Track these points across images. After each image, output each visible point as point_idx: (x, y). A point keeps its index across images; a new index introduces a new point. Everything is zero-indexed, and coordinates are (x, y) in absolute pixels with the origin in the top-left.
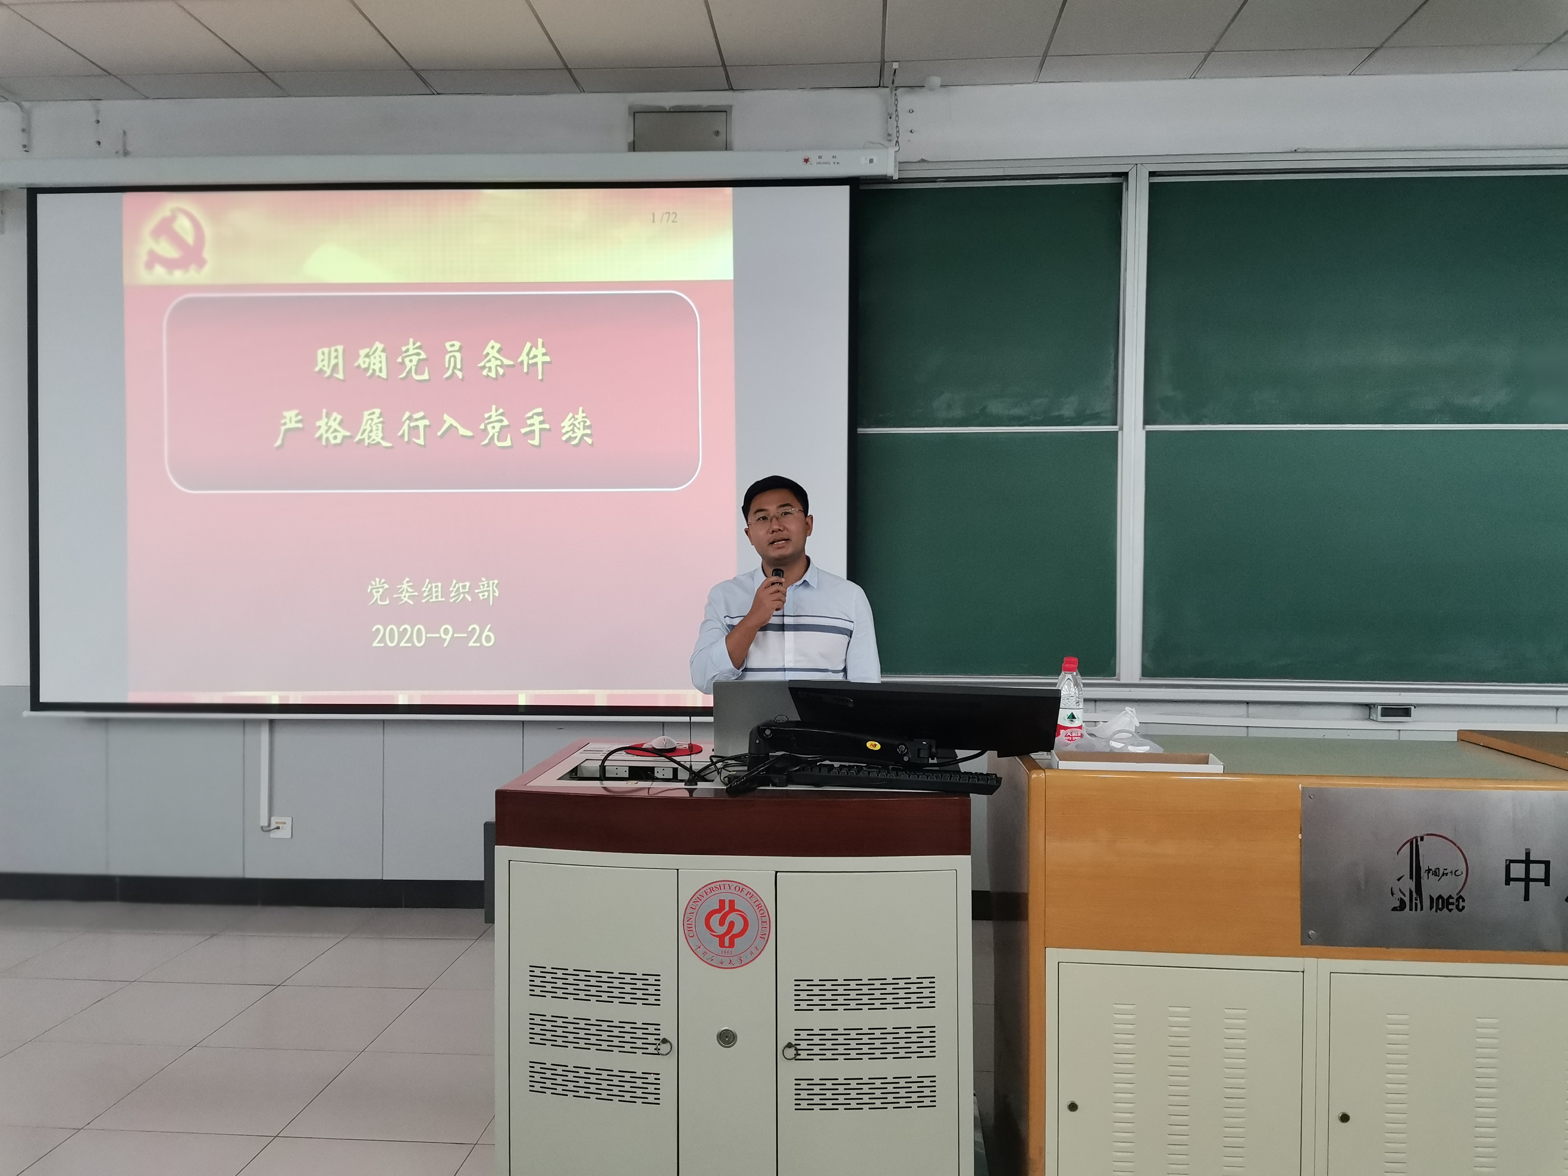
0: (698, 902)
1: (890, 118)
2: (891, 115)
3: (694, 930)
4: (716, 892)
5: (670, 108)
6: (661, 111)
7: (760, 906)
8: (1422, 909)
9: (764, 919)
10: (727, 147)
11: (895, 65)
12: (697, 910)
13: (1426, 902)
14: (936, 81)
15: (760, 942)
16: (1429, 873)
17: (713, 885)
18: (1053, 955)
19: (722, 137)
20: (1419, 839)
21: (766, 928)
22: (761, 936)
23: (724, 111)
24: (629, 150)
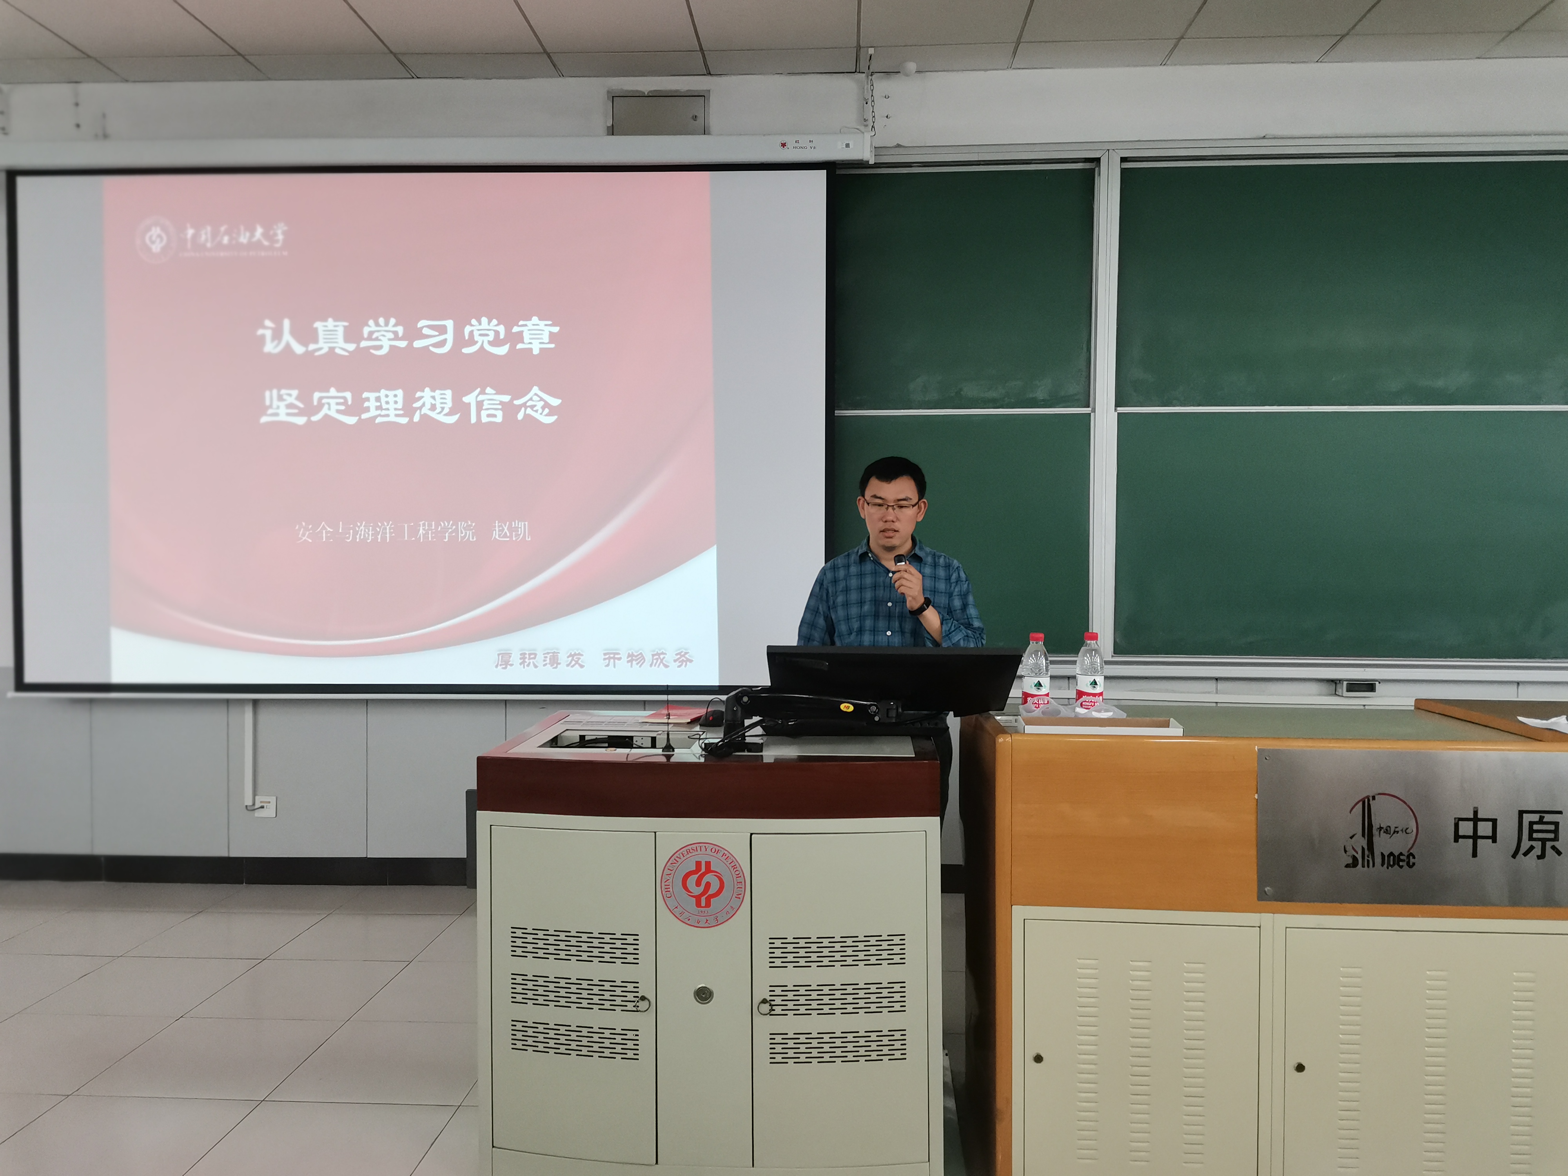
0: (675, 863)
1: (867, 103)
2: (867, 101)
3: (671, 891)
4: (693, 854)
5: (648, 93)
6: (640, 95)
7: (735, 866)
8: (1374, 866)
9: (739, 880)
10: (705, 132)
11: (871, 51)
12: (674, 871)
13: (1378, 860)
14: (912, 66)
15: (735, 903)
16: (1380, 830)
17: (689, 847)
18: (1019, 912)
19: (700, 121)
20: (1371, 799)
21: (741, 888)
22: (737, 896)
23: (702, 96)
24: (608, 135)
